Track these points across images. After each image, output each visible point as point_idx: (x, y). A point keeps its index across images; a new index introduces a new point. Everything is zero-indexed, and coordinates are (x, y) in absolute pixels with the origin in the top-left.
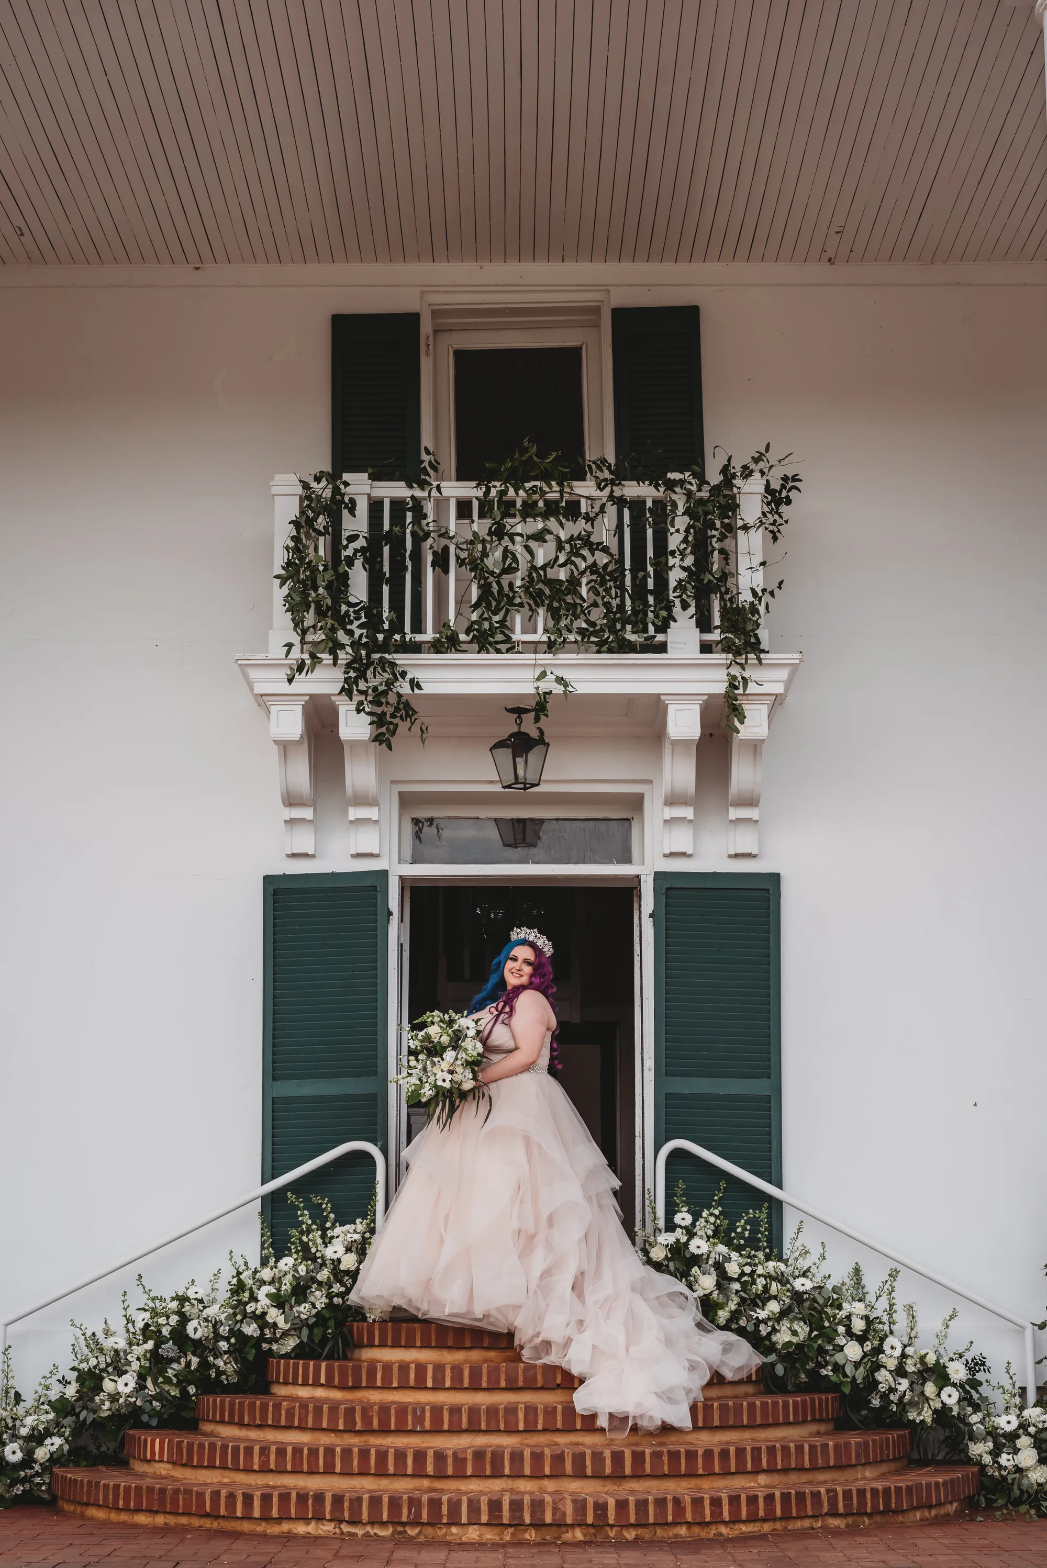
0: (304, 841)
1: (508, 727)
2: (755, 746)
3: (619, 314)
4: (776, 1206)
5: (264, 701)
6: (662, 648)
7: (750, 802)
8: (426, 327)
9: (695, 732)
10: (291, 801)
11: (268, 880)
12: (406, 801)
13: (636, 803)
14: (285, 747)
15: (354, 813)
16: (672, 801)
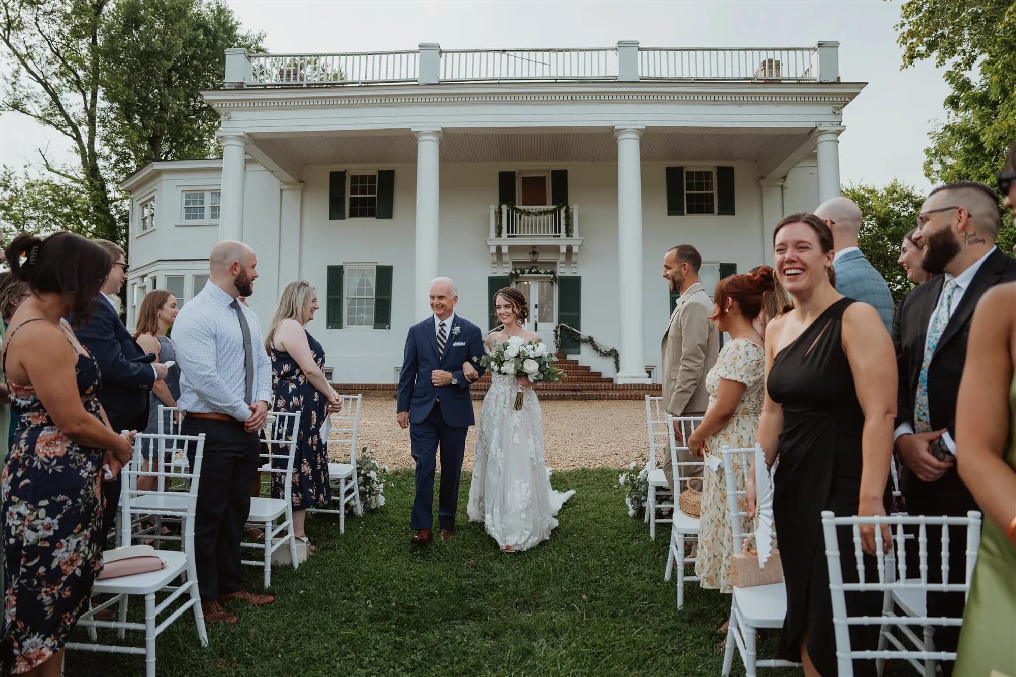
0: (495, 270)
1: (532, 250)
2: (576, 254)
3: (553, 171)
4: (579, 335)
5: (488, 246)
6: (559, 236)
7: (576, 263)
8: (516, 174)
9: (565, 251)
10: (493, 263)
11: (489, 278)
12: (514, 263)
13: (555, 263)
14: (492, 254)
15: (504, 265)
16: (562, 263)
